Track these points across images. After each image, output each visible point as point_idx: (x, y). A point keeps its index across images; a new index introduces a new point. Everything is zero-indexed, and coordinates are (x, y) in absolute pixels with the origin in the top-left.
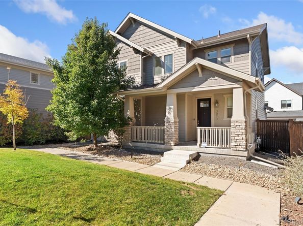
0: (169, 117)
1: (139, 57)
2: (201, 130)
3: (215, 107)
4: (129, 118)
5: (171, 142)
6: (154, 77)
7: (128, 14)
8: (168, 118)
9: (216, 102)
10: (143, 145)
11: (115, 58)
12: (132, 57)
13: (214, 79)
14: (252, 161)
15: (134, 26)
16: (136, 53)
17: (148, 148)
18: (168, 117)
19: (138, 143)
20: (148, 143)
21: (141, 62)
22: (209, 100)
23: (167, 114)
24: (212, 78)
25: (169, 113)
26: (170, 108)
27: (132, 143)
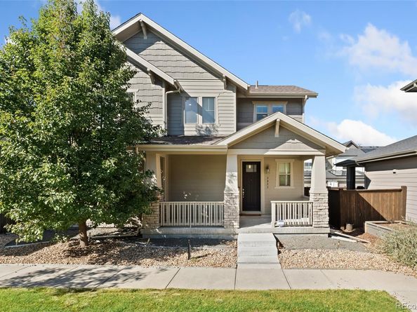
0: (231, 187)
1: (162, 91)
2: (276, 206)
3: (266, 172)
4: (155, 188)
5: (235, 224)
6: (185, 125)
7: (137, 15)
8: (229, 190)
9: (267, 168)
10: (184, 230)
11: (125, 84)
12: (146, 87)
13: (293, 141)
14: (333, 237)
15: (145, 38)
16: (155, 83)
17: (194, 234)
18: (229, 188)
19: (174, 229)
20: (192, 226)
21: (164, 99)
22: (258, 164)
23: (227, 183)
24: (291, 141)
25: (230, 181)
26: (232, 176)
27: (163, 229)
